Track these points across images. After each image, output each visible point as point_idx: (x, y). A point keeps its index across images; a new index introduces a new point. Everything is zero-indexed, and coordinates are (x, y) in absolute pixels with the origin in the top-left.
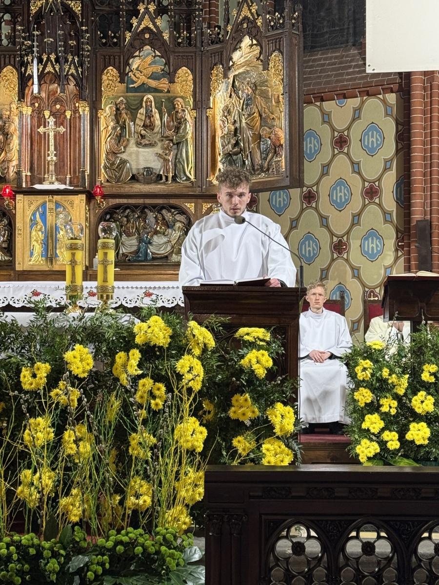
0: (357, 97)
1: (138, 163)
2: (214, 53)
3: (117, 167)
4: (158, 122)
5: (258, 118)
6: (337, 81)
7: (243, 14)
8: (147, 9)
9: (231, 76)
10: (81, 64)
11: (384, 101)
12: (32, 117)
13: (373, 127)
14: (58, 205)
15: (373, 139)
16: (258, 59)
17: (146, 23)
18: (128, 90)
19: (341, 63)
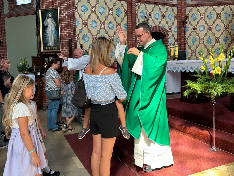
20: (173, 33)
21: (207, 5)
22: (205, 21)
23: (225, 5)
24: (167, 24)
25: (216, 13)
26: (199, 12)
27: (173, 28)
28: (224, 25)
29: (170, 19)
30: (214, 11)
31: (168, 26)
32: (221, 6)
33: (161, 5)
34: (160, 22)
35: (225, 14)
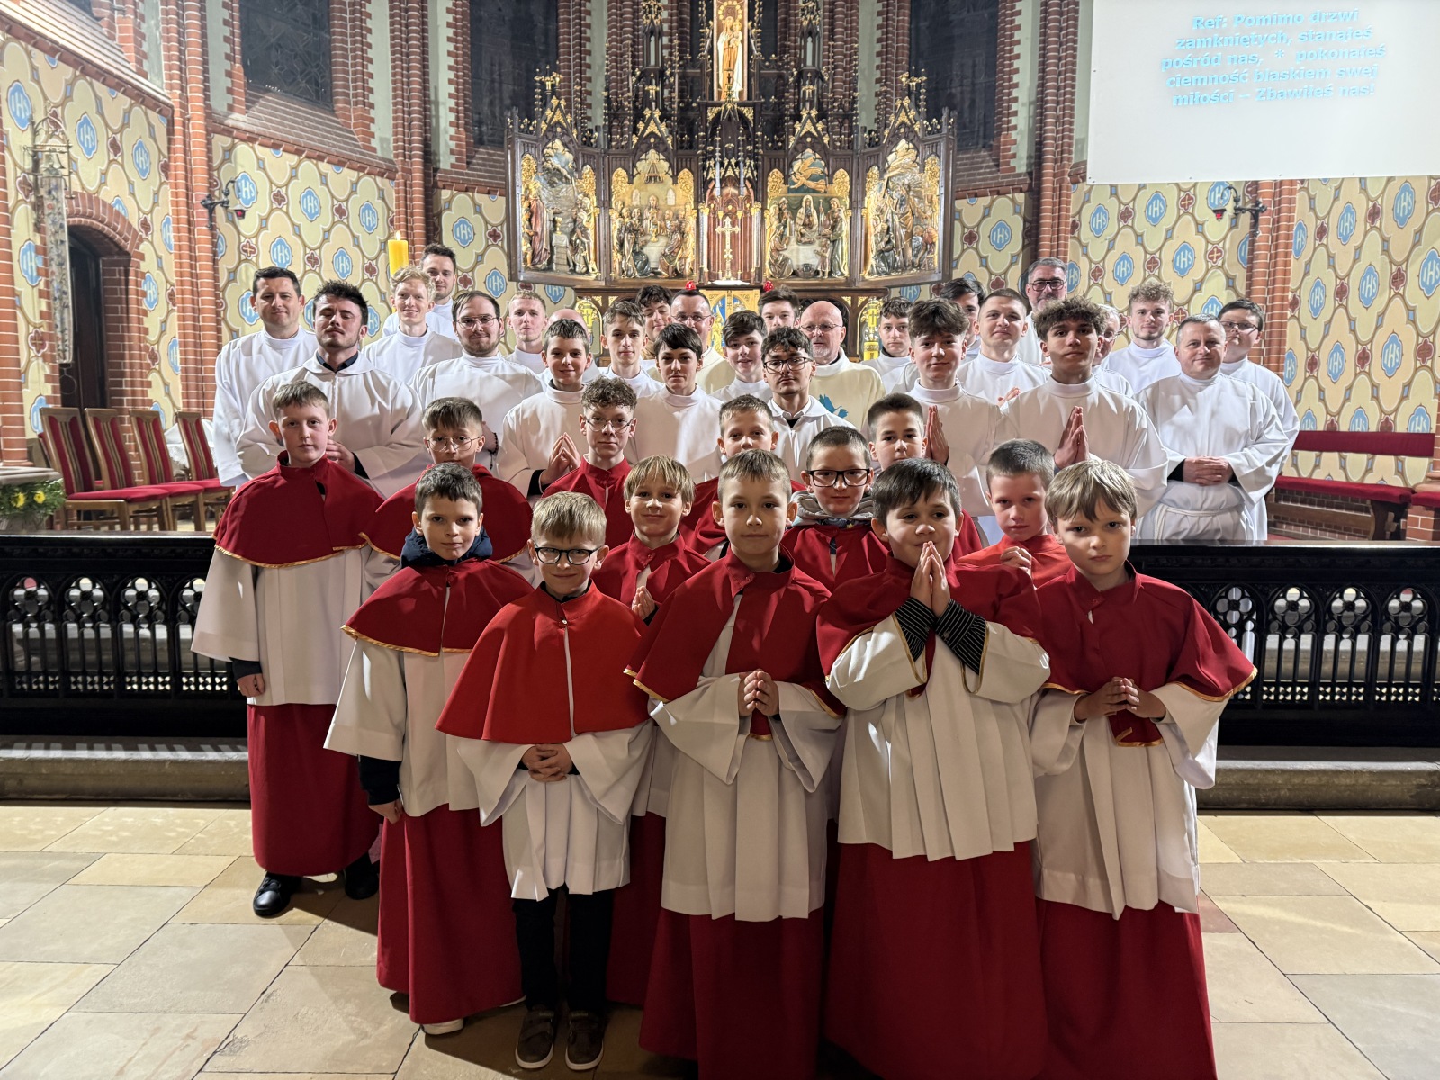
0: (986, 195)
1: (798, 260)
2: (870, 156)
3: (780, 264)
4: (816, 221)
5: (911, 218)
6: (970, 181)
7: (900, 120)
8: (809, 114)
9: (886, 177)
10: (757, 167)
11: (1013, 200)
12: (709, 217)
13: (1002, 225)
14: (735, 299)
15: (1001, 236)
16: (914, 162)
17: (809, 127)
18: (790, 191)
19: (972, 164)
20: (160, 254)
21: (298, 153)
22: (293, 224)
23: (361, 169)
24: (133, 194)
25: (333, 197)
26: (264, 170)
27: (156, 222)
28: (364, 255)
29: (144, 173)
30: (322, 184)
31: (139, 209)
32: (346, 171)
33: (104, 82)
34: (104, 174)
35: (364, 210)
